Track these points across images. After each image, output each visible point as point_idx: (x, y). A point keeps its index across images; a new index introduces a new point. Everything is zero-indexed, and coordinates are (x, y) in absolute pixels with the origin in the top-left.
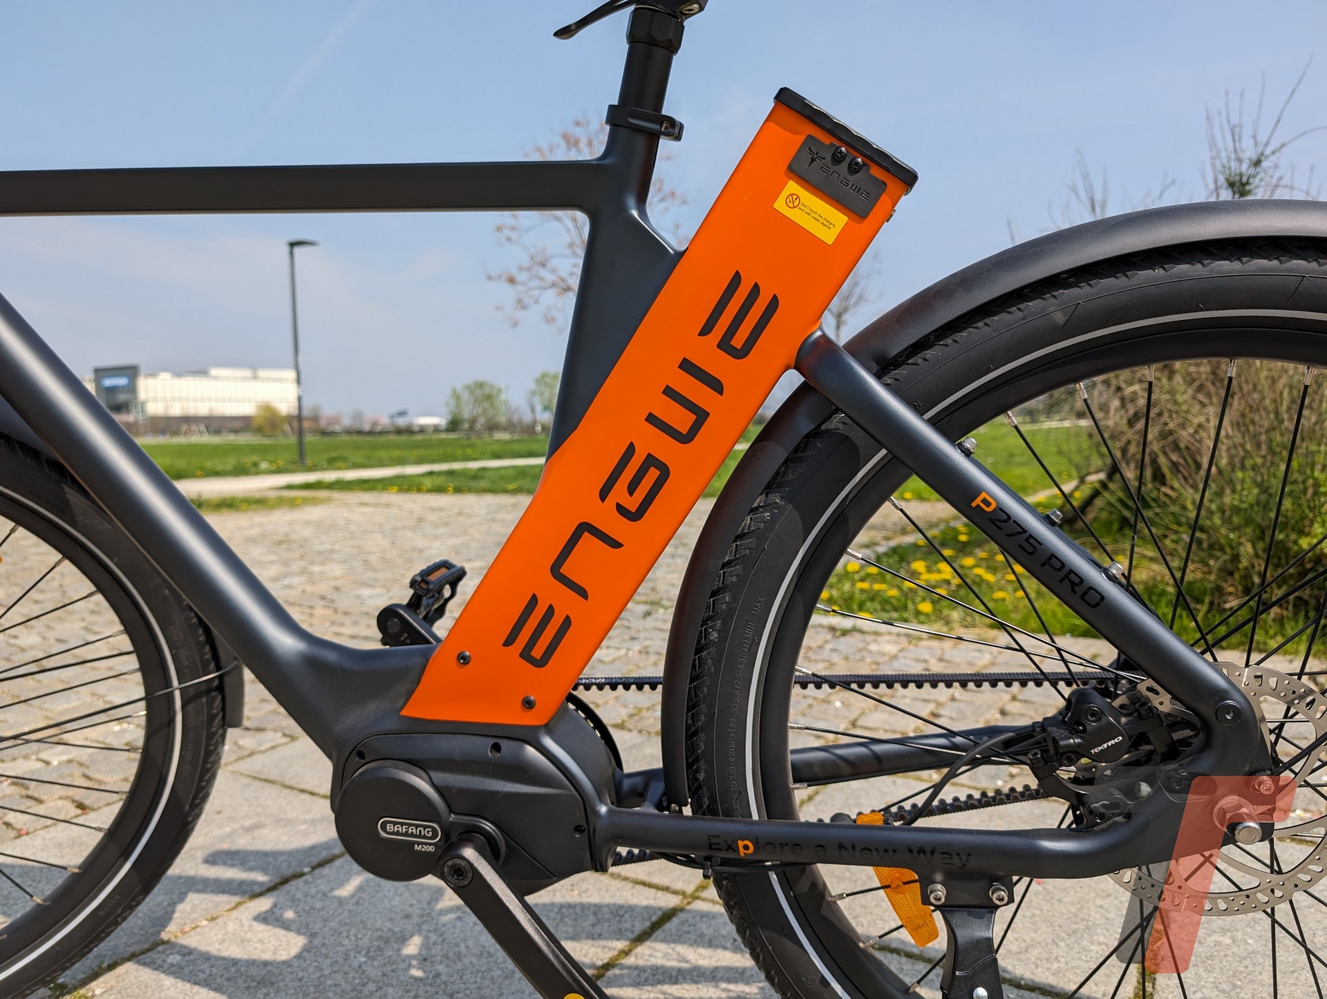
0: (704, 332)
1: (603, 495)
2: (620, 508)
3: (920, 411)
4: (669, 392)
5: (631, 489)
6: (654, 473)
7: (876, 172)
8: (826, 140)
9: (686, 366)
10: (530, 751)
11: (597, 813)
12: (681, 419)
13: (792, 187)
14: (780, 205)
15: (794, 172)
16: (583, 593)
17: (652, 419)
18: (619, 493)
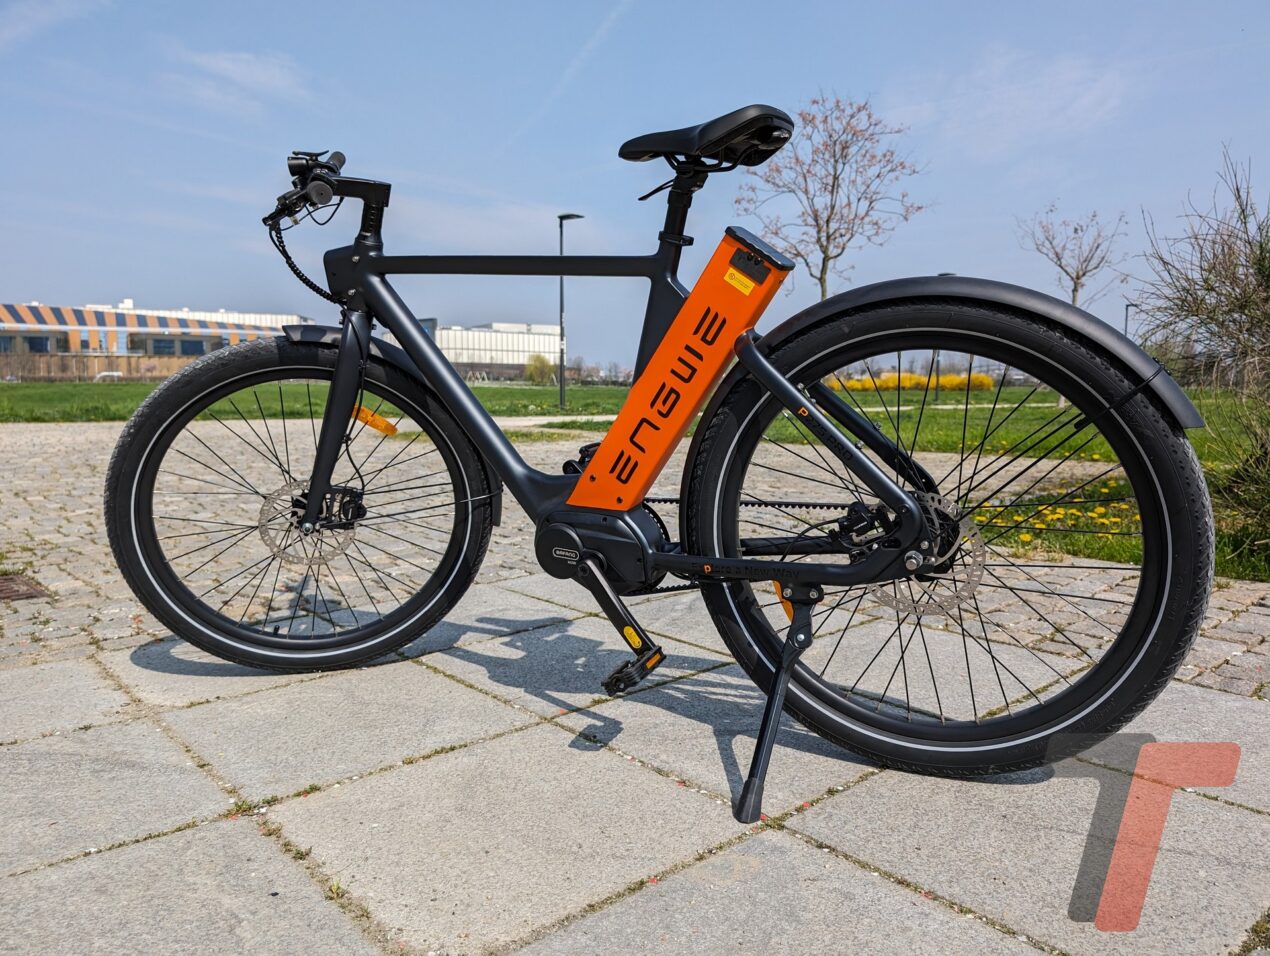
0: (696, 332)
1: (652, 405)
2: (660, 413)
3: (784, 375)
4: (680, 359)
5: (664, 403)
6: (673, 396)
7: (766, 264)
8: (746, 250)
9: (688, 348)
10: (621, 522)
11: (648, 553)
12: (686, 373)
13: (732, 270)
14: (726, 278)
15: (733, 263)
16: (642, 450)
17: (673, 372)
18: (659, 404)
